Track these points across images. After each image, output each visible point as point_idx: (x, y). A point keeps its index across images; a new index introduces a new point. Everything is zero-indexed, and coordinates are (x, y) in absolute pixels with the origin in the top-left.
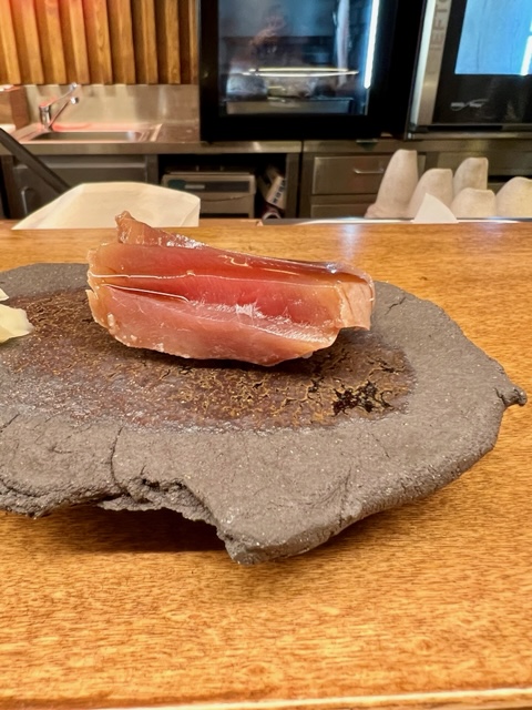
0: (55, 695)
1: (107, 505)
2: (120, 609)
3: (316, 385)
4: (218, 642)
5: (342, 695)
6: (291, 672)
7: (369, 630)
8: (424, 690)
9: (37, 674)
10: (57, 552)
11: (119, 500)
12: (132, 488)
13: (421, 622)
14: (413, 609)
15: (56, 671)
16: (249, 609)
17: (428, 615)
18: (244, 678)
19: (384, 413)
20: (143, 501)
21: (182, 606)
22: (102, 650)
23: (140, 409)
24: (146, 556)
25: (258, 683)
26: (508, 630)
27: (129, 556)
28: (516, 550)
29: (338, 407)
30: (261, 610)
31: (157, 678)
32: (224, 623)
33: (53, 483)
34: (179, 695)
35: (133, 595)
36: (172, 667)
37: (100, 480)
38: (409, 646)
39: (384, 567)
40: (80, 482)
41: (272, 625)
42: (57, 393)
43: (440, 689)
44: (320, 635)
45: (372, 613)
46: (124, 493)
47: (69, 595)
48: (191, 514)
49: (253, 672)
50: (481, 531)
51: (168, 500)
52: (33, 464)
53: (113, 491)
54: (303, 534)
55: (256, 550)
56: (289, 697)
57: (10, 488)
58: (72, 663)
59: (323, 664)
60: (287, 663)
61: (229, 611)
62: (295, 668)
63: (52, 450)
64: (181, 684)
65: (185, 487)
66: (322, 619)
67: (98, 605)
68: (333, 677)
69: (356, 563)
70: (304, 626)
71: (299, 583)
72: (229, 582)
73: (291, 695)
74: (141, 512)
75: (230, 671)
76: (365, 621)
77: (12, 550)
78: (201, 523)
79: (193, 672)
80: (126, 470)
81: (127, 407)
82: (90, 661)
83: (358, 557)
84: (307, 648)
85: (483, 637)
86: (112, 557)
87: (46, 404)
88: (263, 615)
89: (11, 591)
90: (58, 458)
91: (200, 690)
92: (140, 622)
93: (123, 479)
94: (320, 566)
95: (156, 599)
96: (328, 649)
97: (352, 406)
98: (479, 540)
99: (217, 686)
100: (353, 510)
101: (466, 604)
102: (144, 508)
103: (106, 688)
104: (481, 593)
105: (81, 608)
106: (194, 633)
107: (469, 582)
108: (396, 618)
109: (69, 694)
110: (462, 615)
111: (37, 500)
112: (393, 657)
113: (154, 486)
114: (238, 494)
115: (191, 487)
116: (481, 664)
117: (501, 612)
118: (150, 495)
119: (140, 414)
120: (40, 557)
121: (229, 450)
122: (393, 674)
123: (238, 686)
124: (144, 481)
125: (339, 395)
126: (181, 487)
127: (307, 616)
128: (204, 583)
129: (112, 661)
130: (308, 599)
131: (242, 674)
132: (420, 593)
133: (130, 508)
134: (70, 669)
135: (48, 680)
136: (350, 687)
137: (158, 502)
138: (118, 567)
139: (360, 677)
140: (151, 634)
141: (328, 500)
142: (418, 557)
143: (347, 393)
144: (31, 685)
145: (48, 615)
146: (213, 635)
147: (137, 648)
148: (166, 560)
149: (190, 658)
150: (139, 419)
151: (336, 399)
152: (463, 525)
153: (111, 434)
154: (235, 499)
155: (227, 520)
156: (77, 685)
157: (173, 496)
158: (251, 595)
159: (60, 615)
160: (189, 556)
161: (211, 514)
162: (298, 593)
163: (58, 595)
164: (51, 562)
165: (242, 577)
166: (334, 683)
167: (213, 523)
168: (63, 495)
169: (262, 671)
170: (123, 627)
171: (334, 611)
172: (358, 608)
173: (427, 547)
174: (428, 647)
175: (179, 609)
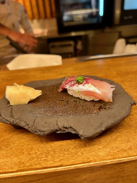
0: (53, 166)
1: (58, 132)
2: (62, 151)
3: (94, 105)
4: (81, 154)
5: (104, 161)
6: (94, 158)
7: (108, 150)
8: (118, 159)
9: (49, 163)
10: (48, 142)
11: (60, 131)
12: (62, 129)
13: (117, 148)
14: (116, 145)
15: (53, 162)
16: (86, 149)
17: (118, 146)
18: (86, 160)
19: (108, 110)
20: (64, 131)
21: (73, 149)
22: (60, 158)
23: (61, 113)
24: (65, 141)
25: (88, 160)
26: (133, 147)
27: (61, 141)
28: (135, 133)
29: (99, 109)
30: (88, 148)
31: (71, 161)
32: (81, 151)
33: (47, 129)
34: (75, 164)
35: (64, 148)
36: (73, 159)
37: (56, 128)
38: (115, 152)
39: (110, 138)
40: (52, 128)
41: (90, 151)
42: (43, 111)
43: (121, 158)
44: (99, 152)
45: (108, 147)
46: (61, 130)
47: (52, 149)
48: (73, 132)
49: (88, 159)
50: (129, 130)
51: (69, 130)
52: (43, 126)
53: (58, 130)
54: (95, 134)
55: (86, 138)
56: (94, 162)
57: (39, 131)
58: (55, 160)
59: (100, 156)
60: (93, 157)
61: (82, 149)
62: (95, 157)
63: (45, 123)
64: (75, 162)
65: (72, 128)
66: (99, 149)
67: (58, 150)
68: (102, 158)
69: (105, 138)
70: (96, 150)
71: (94, 143)
72: (81, 144)
73: (95, 162)
74: (64, 133)
75: (83, 159)
76: (107, 148)
77: (39, 142)
78: (75, 134)
79: (77, 160)
80: (60, 125)
81: (58, 113)
82: (58, 160)
83: (105, 137)
84: (97, 154)
85: (128, 149)
86: (58, 142)
87: (42, 114)
88: (88, 149)
89: (41, 149)
90: (47, 124)
91: (78, 162)
92: (66, 153)
93: (60, 127)
94: (98, 140)
95: (68, 148)
96: (100, 154)
97: (102, 109)
98: (128, 132)
99: (81, 162)
100: (103, 129)
101: (125, 144)
102: (64, 132)
103: (62, 164)
104: (128, 141)
105: (55, 151)
106: (76, 153)
107: (126, 140)
108: (113, 147)
109: (56, 165)
110: (125, 146)
111: (45, 133)
112: (112, 154)
113: (66, 128)
114: (82, 128)
115: (73, 127)
116: (128, 153)
117: (132, 144)
118: (65, 130)
119: (61, 114)
120: (45, 143)
121: (79, 120)
122: (112, 157)
123: (85, 161)
124: (64, 127)
125: (99, 106)
126: (71, 127)
127: (96, 149)
128: (76, 145)
129: (62, 159)
130: (96, 146)
131: (86, 159)
132: (117, 143)
133: (62, 132)
134: (55, 161)
135: (51, 163)
136: (105, 159)
137: (67, 131)
138: (60, 143)
139: (107, 158)
140: (68, 154)
141: (99, 127)
142: (117, 136)
143: (101, 106)
144: (49, 164)
145: (49, 153)
146: (80, 153)
147: (66, 157)
148: (69, 141)
149: (76, 158)
150: (61, 115)
151: (99, 107)
152: (125, 129)
153: (56, 119)
154: (81, 129)
155: (81, 133)
156: (57, 164)
157: (70, 129)
158: (86, 146)
159: (51, 153)
160: (73, 140)
161: (77, 132)
162: (95, 145)
163: (50, 149)
164: (47, 144)
165: (83, 143)
166: (102, 159)
167: (78, 134)
168: (50, 131)
169: (89, 158)
170: (63, 154)
171: (101, 147)
172: (106, 146)
173: (118, 134)
174: (119, 151)
175: (72, 150)
